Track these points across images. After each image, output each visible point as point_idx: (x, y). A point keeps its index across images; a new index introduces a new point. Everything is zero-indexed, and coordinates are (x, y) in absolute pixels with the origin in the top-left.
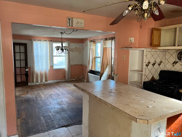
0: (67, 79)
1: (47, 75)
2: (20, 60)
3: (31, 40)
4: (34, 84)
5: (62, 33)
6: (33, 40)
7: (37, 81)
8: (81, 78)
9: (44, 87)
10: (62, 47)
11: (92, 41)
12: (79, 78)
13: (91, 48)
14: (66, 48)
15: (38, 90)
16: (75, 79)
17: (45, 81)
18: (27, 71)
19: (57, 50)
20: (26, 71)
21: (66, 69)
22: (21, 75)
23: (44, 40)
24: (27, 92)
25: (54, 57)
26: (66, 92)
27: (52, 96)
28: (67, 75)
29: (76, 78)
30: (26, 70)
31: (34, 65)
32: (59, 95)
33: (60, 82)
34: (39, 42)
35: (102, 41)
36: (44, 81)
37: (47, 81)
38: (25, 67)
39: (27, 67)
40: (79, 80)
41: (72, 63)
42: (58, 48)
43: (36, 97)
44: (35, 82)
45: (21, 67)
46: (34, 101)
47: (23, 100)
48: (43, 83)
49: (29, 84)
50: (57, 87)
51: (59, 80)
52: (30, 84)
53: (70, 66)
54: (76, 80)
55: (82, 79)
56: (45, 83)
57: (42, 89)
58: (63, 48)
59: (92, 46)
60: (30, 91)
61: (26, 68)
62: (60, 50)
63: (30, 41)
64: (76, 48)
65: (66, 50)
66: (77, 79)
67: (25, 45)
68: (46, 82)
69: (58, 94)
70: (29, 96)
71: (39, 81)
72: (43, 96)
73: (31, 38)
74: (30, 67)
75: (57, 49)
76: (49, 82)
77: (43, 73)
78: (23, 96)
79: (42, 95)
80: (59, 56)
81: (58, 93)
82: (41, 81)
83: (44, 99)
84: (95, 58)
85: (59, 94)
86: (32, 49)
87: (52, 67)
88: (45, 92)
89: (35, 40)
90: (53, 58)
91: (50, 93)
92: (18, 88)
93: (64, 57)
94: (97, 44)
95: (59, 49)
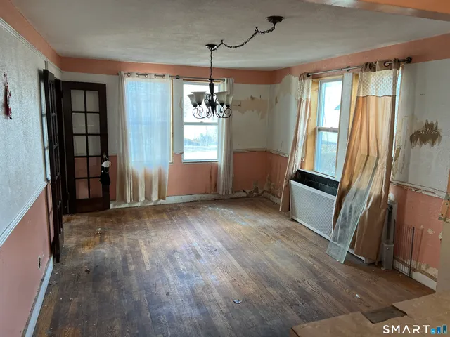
0: (221, 193)
1: (165, 179)
2: (87, 135)
3: (118, 74)
4: (127, 205)
5: (211, 46)
6: (123, 73)
7: (135, 198)
8: (264, 192)
9: (154, 217)
10: (212, 94)
11: (308, 76)
12: (256, 190)
13: (304, 98)
14: (224, 99)
15: (134, 229)
16: (245, 195)
17: (160, 198)
18: (107, 169)
19: (195, 106)
20: (103, 168)
21: (219, 164)
22: (88, 178)
23: (157, 73)
24: (102, 234)
25: (185, 126)
26: (219, 243)
27: (177, 256)
28: (222, 181)
29: (248, 191)
30: (104, 165)
31: (127, 150)
32: (198, 256)
33: (202, 201)
34: (142, 80)
35: (348, 76)
36: (155, 197)
37: (164, 199)
38: (101, 156)
39: (105, 156)
40: (255, 197)
41: (238, 146)
42: (197, 100)
43: (125, 260)
44: (129, 201)
45: (88, 156)
46: (114, 275)
47: (83, 272)
48: (152, 204)
49: (111, 206)
50: (191, 219)
51: (197, 196)
52: (114, 206)
53: (232, 154)
54: (247, 197)
55: (266, 194)
56: (159, 203)
57: (149, 225)
58: (215, 98)
59: (308, 91)
60: (112, 231)
61: (103, 160)
62: (203, 104)
63: (114, 77)
64: (252, 98)
65: (225, 106)
66: (251, 193)
67: (101, 89)
68: (162, 202)
69: (195, 251)
70: (105, 251)
71: (142, 198)
72: (146, 255)
73: (116, 68)
74: (115, 157)
75: (195, 101)
76: (170, 200)
77: (153, 175)
78: (86, 250)
79: (144, 252)
80: (201, 124)
81: (196, 244)
82: (148, 198)
83: (149, 267)
84: (316, 131)
85: (198, 248)
86: (119, 102)
87: (179, 155)
88: (156, 238)
89: (129, 74)
90: (183, 128)
91: (169, 246)
92: (79, 219)
93: (215, 128)
94: (324, 85)
95: (200, 104)
